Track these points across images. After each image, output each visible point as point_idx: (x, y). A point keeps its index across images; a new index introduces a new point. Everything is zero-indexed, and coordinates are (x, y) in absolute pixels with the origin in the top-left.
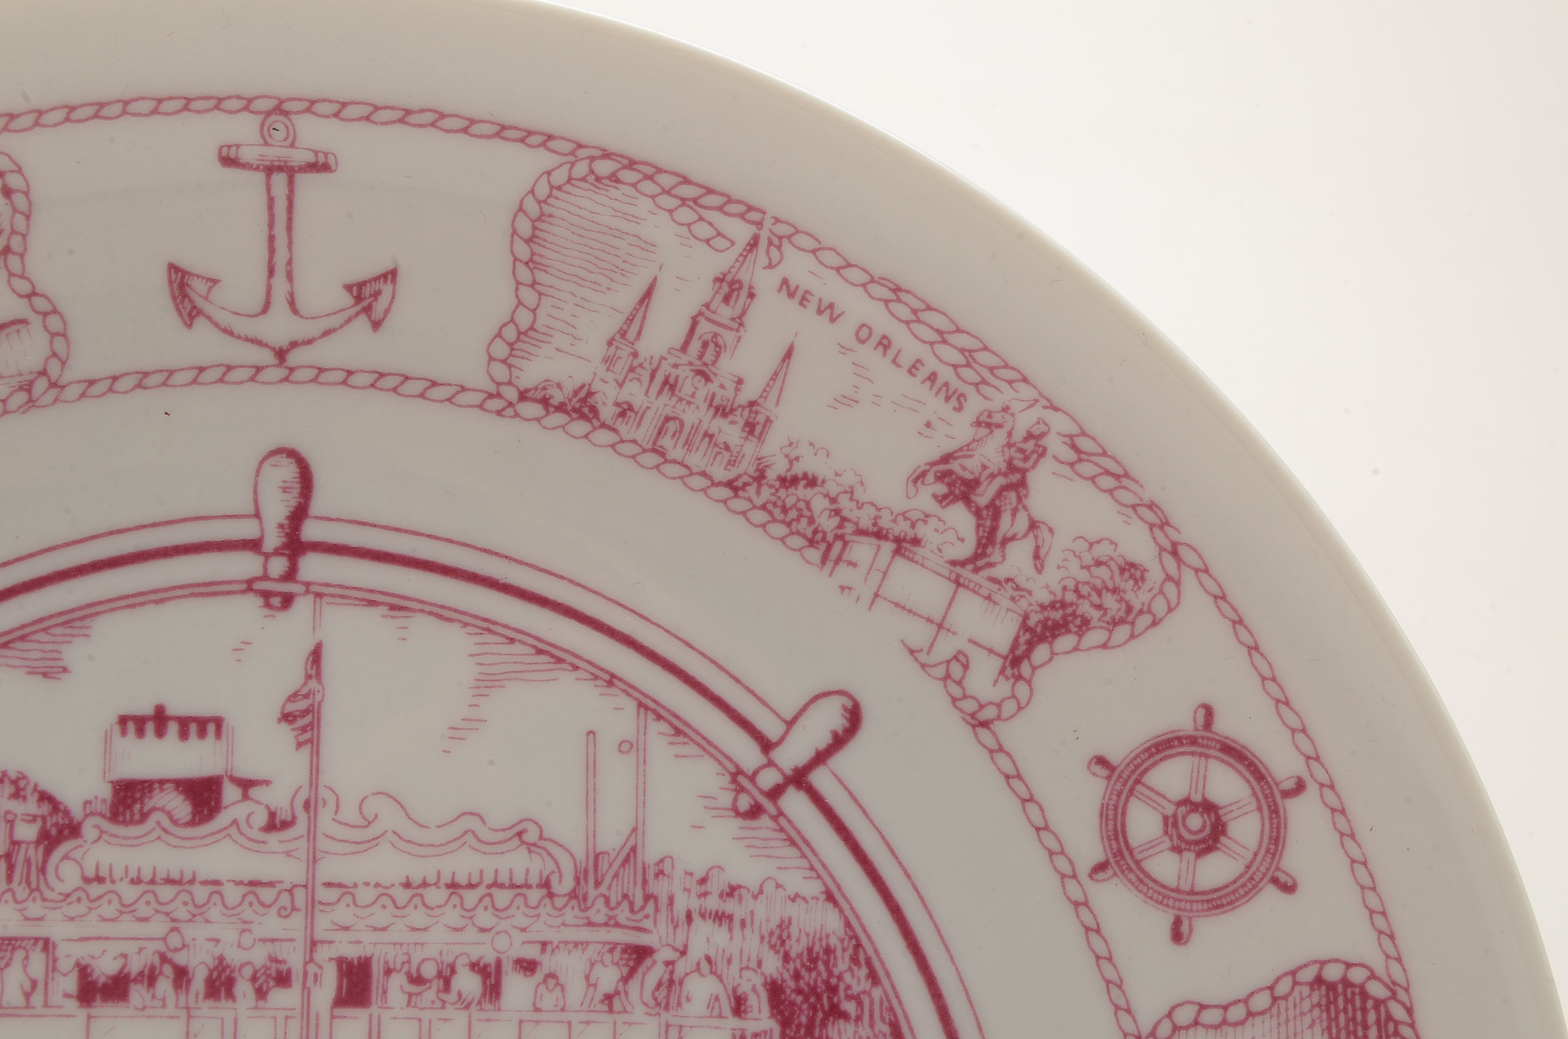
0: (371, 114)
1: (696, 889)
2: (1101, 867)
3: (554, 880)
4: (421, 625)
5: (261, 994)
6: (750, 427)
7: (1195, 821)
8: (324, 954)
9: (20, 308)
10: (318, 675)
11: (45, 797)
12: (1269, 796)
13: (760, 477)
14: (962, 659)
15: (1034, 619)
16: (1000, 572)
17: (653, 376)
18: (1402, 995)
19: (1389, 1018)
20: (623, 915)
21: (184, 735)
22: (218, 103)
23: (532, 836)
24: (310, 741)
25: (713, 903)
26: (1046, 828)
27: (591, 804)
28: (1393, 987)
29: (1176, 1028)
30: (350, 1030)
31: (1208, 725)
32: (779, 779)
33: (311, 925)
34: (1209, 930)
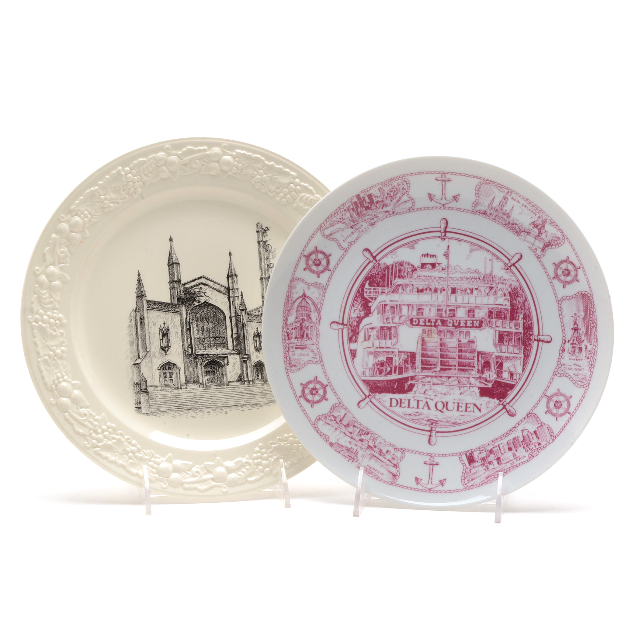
0: (456, 174)
1: (499, 279)
2: (554, 278)
3: (480, 278)
4: (463, 243)
5: (441, 292)
6: (508, 217)
7: (566, 272)
8: (449, 287)
9: (408, 199)
10: (449, 249)
11: (412, 265)
12: (576, 269)
13: (509, 223)
14: (536, 249)
15: (546, 244)
16: (541, 237)
17: (494, 209)
19: (590, 299)
20: (490, 282)
21: (431, 257)
22: (435, 173)
23: (477, 272)
24: (448, 258)
25: (502, 281)
26: (547, 272)
27: (485, 268)
28: (591, 295)
29: (563, 299)
30: (453, 297)
31: (568, 259)
32: (511, 265)
33: (448, 283)
34: (568, 287)
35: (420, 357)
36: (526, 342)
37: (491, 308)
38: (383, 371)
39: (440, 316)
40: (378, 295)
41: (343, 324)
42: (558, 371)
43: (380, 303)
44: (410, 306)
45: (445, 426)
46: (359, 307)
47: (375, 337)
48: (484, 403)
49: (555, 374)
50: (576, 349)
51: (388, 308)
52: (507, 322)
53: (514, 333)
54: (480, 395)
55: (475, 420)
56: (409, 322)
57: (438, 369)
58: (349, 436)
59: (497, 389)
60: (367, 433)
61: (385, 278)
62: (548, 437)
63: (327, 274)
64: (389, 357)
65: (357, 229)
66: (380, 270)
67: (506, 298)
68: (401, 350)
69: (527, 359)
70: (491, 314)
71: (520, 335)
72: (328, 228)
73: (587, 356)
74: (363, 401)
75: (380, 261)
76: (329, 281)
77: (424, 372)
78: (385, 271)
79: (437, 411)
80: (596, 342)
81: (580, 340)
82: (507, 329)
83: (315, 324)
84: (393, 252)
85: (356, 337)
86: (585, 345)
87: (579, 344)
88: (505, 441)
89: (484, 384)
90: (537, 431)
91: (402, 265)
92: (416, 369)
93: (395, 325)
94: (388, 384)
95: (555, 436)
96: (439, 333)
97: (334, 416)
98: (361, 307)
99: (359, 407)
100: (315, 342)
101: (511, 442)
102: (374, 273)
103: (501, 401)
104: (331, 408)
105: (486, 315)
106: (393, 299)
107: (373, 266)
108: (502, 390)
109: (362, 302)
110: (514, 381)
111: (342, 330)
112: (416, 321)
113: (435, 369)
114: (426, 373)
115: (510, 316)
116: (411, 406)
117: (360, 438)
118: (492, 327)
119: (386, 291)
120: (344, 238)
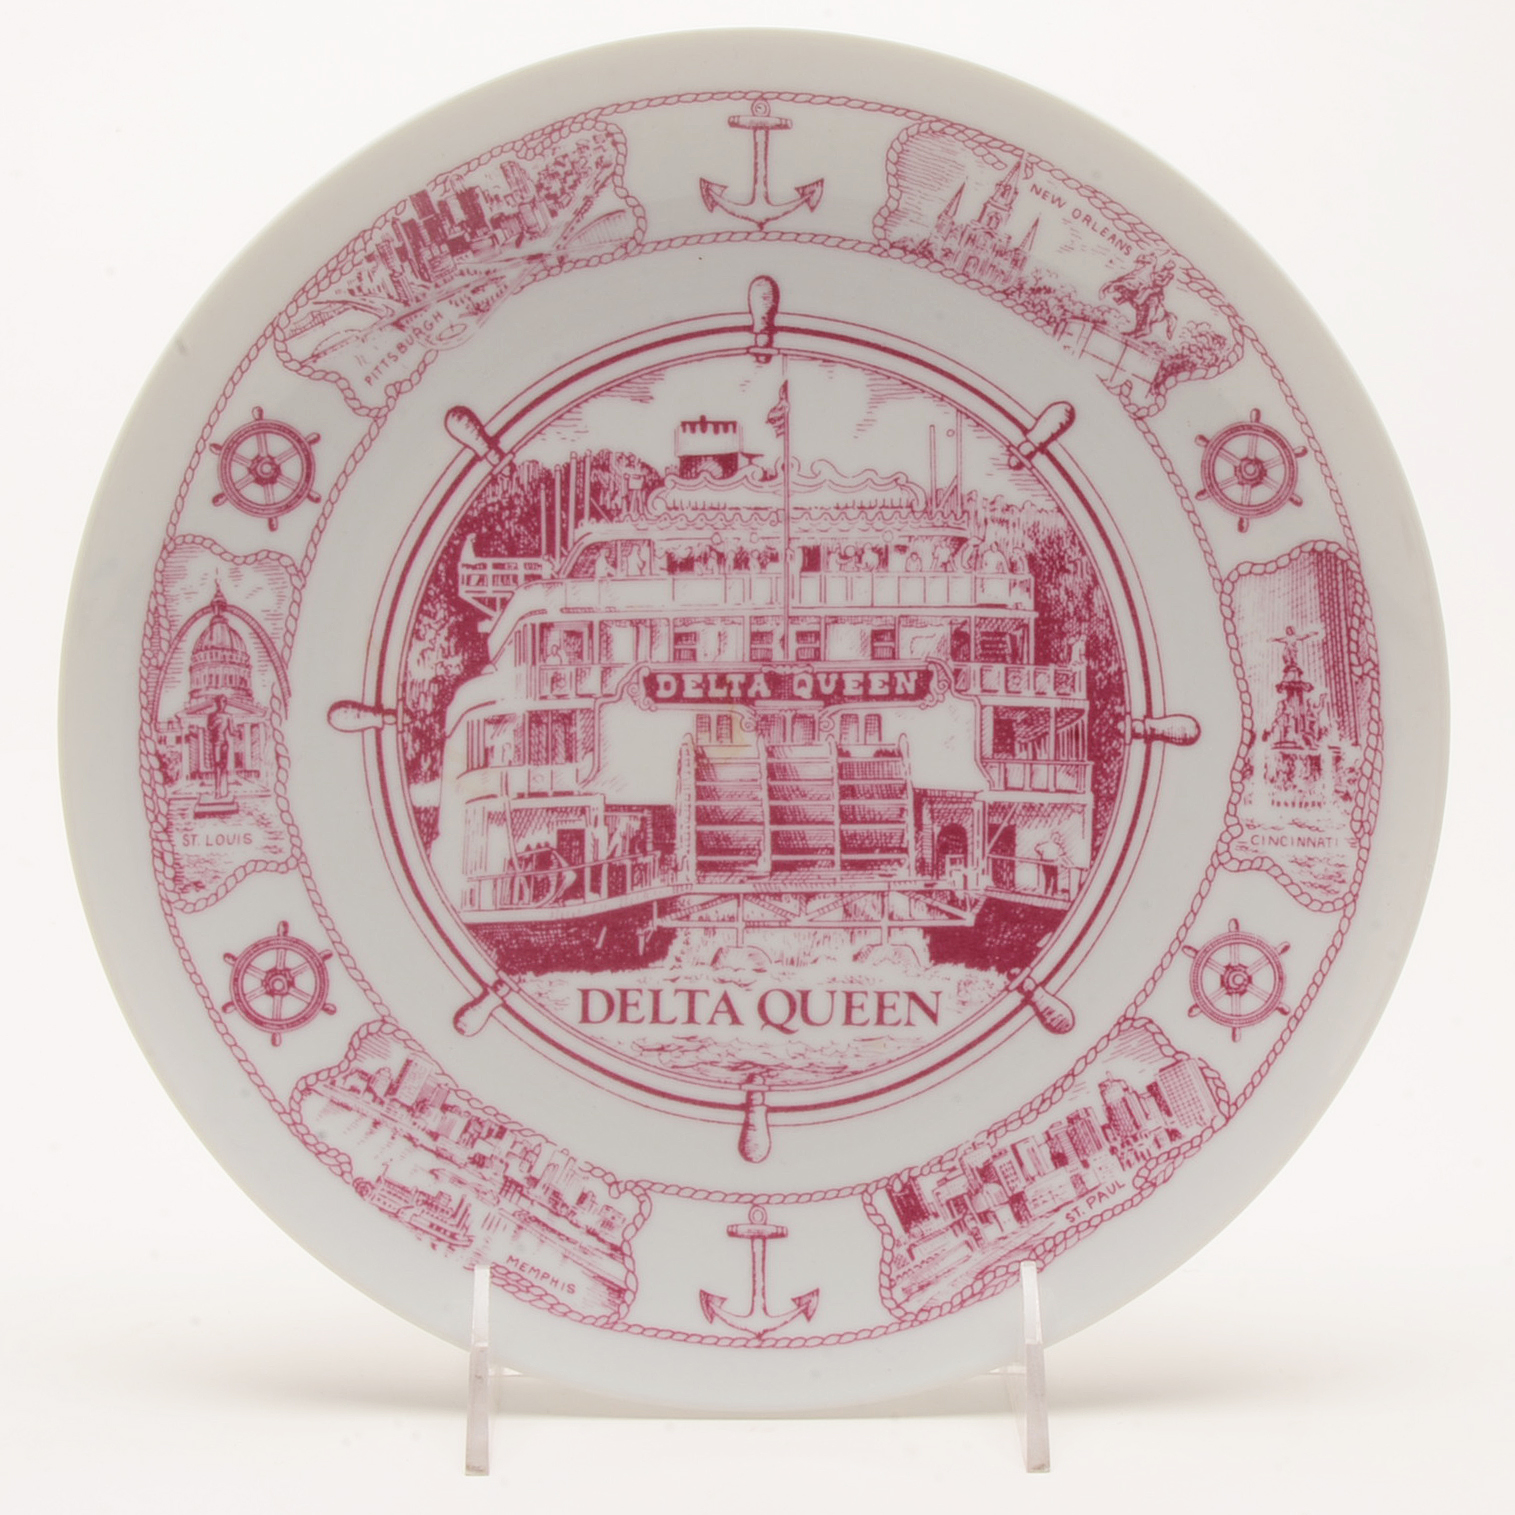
0: (811, 99)
1: (989, 507)
2: (1202, 493)
3: (915, 503)
4: (841, 370)
5: (763, 566)
6: (1015, 262)
7: (1251, 469)
8: (795, 544)
9: (620, 204)
10: (787, 398)
11: (644, 466)
13: (1020, 288)
14: (1129, 384)
15: (1167, 364)
16: (1149, 339)
17: (962, 235)
18: (1355, 557)
19: (1348, 569)
20: (951, 521)
21: (716, 431)
22: (729, 95)
23: (902, 481)
24: (783, 433)
25: (998, 514)
26: (1173, 473)
27: (933, 464)
28: (1350, 554)
29: (1240, 575)
30: (810, 585)
31: (1258, 420)
32: (1032, 449)
33: (788, 529)
34: (1258, 525)
35: (693, 823)
36: (1100, 744)
37: (961, 620)
38: (549, 885)
39: (763, 660)
40: (512, 588)
41: (378, 708)
42: (1228, 851)
43: (522, 618)
44: (642, 627)
45: (800, 1083)
46: (441, 641)
47: (510, 754)
48: (949, 989)
49: (1217, 862)
50: (1299, 764)
51: (555, 637)
52: (1024, 672)
53: (1053, 714)
54: (931, 959)
55: (916, 1054)
56: (642, 690)
57: (764, 866)
58: (426, 1149)
59: (998, 931)
60: (496, 1129)
61: (539, 521)
62: (1205, 1105)
63: (307, 512)
64: (568, 831)
65: (418, 332)
66: (519, 491)
67: (1019, 578)
68: (613, 799)
69: (1106, 810)
70: (964, 643)
71: (1078, 718)
72: (304, 329)
73: (1344, 789)
74: (476, 1007)
75: (514, 454)
76: (314, 542)
77: (708, 880)
78: (536, 493)
79: (769, 1027)
80: (1378, 735)
81: (1311, 728)
82: (1027, 699)
83: (268, 716)
84: (567, 416)
85: (434, 759)
86: (1330, 748)
87: (1308, 742)
88: (1036, 1129)
89: (944, 916)
90: (1160, 1084)
91: (605, 468)
92: (676, 869)
93: (587, 703)
94: (569, 935)
95: (1232, 1101)
96: (764, 724)
97: (363, 1074)
98: (447, 639)
99: (461, 1031)
100: (271, 787)
101: (1060, 1131)
102: (493, 505)
103: (1012, 977)
104: (351, 1044)
105: (943, 650)
106: (572, 603)
107: (490, 473)
108: (1014, 934)
109: (452, 620)
110: (1059, 895)
111: (378, 731)
112: (667, 686)
113: (752, 867)
114: (717, 884)
115: (1037, 649)
116: (664, 1015)
117: (472, 1152)
118: (969, 692)
119: (546, 570)
120: (368, 370)
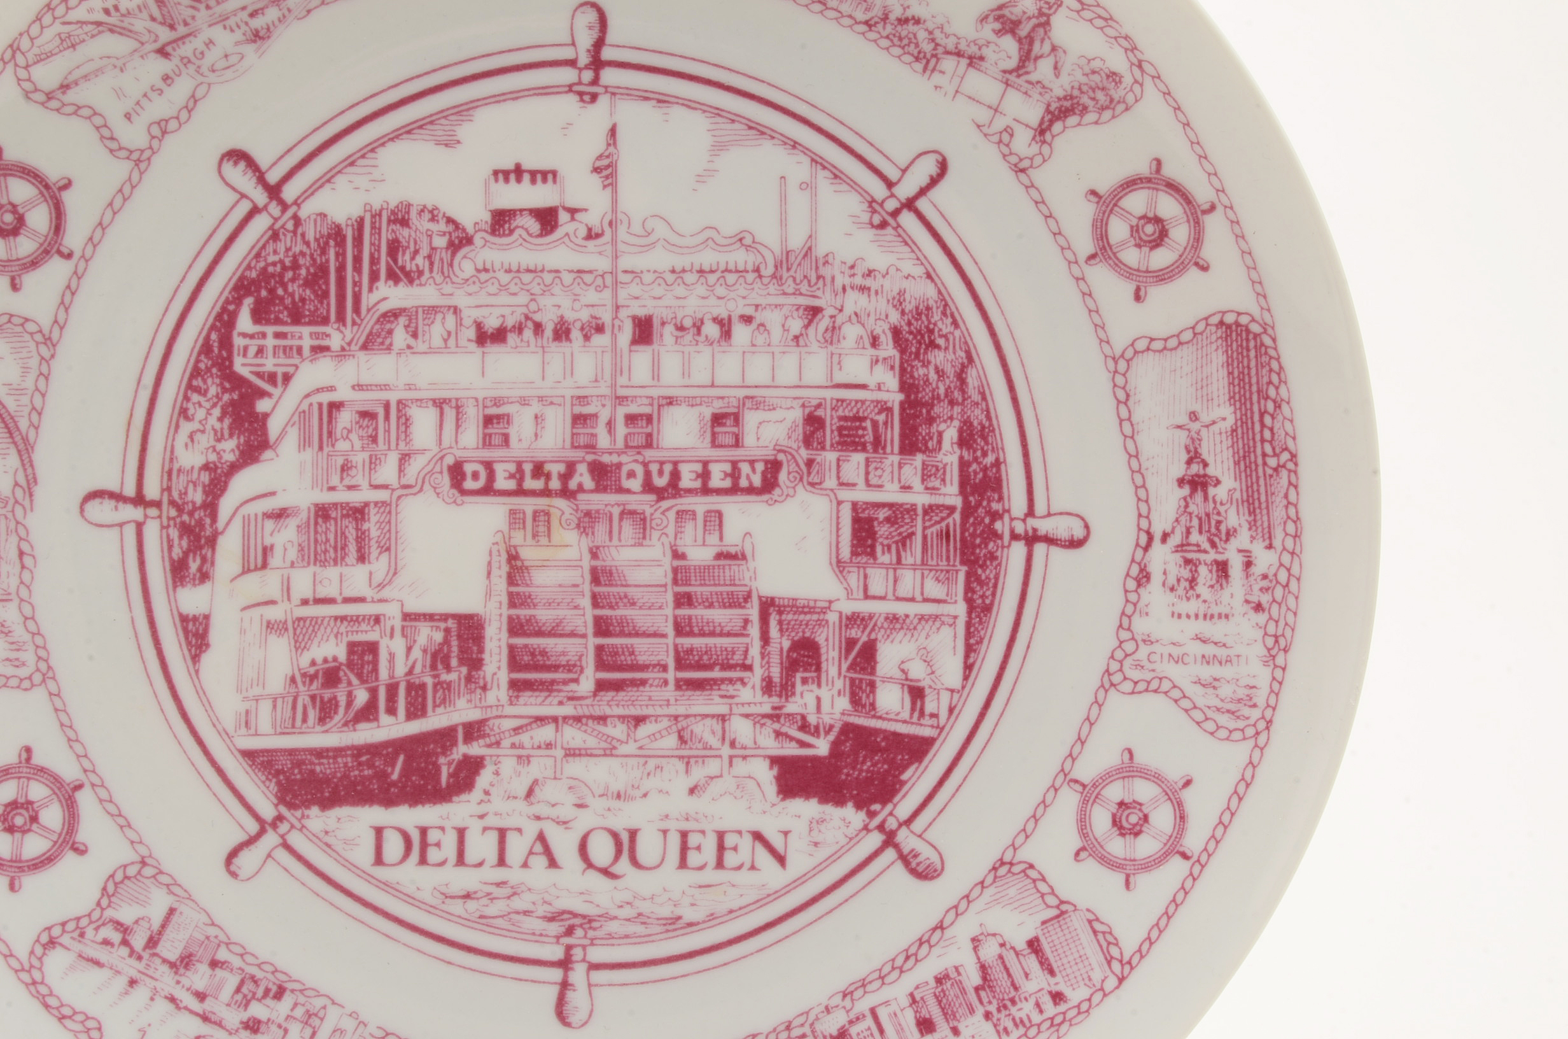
1: (848, 272)
2: (1093, 257)
3: (762, 267)
4: (677, 112)
5: (587, 338)
7: (1150, 229)
8: (624, 314)
10: (615, 144)
11: (450, 221)
12: (1194, 214)
13: (885, 18)
14: (1009, 131)
15: (1054, 106)
16: (1033, 77)
18: (1270, 331)
19: (1262, 344)
20: (804, 288)
21: (533, 181)
23: (748, 241)
24: (611, 184)
25: (858, 280)
26: (1060, 233)
27: (783, 222)
28: (1265, 327)
29: (1136, 352)
30: (642, 358)
31: (1158, 171)
32: (898, 205)
33: (615, 295)
34: (1157, 294)
35: (504, 634)
36: (974, 546)
37: (815, 402)
38: (337, 706)
39: (586, 447)
40: (296, 360)
41: (139, 500)
42: (1121, 670)
43: (307, 396)
44: (446, 408)
45: (627, 937)
46: (213, 421)
47: (292, 554)
48: (799, 828)
49: (1108, 683)
50: (1203, 570)
51: (345, 418)
52: (888, 462)
53: (920, 511)
54: (779, 792)
55: (760, 903)
56: (446, 480)
57: (586, 685)
58: (191, 1012)
59: (856, 761)
60: (274, 989)
61: (327, 283)
62: (1095, 965)
63: (56, 271)
64: (359, 644)
65: (186, 61)
66: (305, 249)
67: (882, 354)
68: (413, 606)
69: (981, 622)
70: (817, 429)
71: (949, 515)
72: (50, 55)
73: (1254, 599)
74: (252, 847)
75: (299, 206)
76: (65, 305)
77: (522, 700)
78: (324, 251)
79: (591, 873)
80: (1296, 536)
81: (1218, 528)
82: (891, 494)
83: (10, 507)
84: (361, 162)
85: (204, 560)
86: (1240, 551)
87: (1213, 545)
88: (899, 990)
89: (794, 744)
90: (1042, 939)
91: (405, 223)
92: (484, 688)
93: (382, 495)
94: (360, 764)
95: (1126, 959)
96: (587, 521)
97: (118, 925)
98: (221, 419)
99: (234, 875)
100: (13, 590)
101: (927, 994)
102: (274, 264)
103: (872, 815)
104: (104, 889)
105: (794, 437)
106: (365, 379)
107: (271, 228)
108: (874, 765)
109: (226, 397)
110: (927, 721)
111: (140, 527)
112: (475, 476)
113: (573, 686)
114: (532, 705)
115: (903, 436)
116: (471, 856)
117: (245, 1016)
118: (824, 485)
119: (336, 341)
120: (128, 105)
